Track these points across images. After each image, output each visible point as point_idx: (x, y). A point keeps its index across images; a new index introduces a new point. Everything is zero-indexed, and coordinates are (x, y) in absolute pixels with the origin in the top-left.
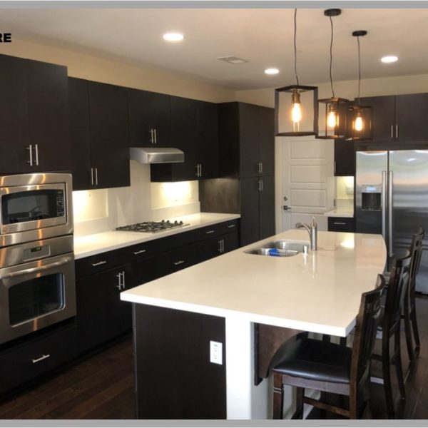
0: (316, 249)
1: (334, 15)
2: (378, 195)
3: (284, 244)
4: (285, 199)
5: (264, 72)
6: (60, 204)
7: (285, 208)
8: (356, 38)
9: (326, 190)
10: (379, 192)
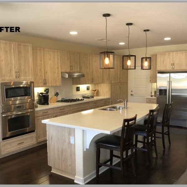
0: (127, 109)
1: (130, 25)
2: (166, 90)
3: (118, 107)
4: (132, 91)
5: (119, 44)
6: (29, 92)
7: (132, 95)
8: (145, 32)
9: (148, 88)
10: (166, 89)
